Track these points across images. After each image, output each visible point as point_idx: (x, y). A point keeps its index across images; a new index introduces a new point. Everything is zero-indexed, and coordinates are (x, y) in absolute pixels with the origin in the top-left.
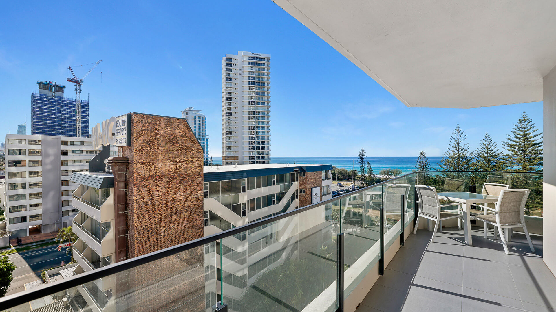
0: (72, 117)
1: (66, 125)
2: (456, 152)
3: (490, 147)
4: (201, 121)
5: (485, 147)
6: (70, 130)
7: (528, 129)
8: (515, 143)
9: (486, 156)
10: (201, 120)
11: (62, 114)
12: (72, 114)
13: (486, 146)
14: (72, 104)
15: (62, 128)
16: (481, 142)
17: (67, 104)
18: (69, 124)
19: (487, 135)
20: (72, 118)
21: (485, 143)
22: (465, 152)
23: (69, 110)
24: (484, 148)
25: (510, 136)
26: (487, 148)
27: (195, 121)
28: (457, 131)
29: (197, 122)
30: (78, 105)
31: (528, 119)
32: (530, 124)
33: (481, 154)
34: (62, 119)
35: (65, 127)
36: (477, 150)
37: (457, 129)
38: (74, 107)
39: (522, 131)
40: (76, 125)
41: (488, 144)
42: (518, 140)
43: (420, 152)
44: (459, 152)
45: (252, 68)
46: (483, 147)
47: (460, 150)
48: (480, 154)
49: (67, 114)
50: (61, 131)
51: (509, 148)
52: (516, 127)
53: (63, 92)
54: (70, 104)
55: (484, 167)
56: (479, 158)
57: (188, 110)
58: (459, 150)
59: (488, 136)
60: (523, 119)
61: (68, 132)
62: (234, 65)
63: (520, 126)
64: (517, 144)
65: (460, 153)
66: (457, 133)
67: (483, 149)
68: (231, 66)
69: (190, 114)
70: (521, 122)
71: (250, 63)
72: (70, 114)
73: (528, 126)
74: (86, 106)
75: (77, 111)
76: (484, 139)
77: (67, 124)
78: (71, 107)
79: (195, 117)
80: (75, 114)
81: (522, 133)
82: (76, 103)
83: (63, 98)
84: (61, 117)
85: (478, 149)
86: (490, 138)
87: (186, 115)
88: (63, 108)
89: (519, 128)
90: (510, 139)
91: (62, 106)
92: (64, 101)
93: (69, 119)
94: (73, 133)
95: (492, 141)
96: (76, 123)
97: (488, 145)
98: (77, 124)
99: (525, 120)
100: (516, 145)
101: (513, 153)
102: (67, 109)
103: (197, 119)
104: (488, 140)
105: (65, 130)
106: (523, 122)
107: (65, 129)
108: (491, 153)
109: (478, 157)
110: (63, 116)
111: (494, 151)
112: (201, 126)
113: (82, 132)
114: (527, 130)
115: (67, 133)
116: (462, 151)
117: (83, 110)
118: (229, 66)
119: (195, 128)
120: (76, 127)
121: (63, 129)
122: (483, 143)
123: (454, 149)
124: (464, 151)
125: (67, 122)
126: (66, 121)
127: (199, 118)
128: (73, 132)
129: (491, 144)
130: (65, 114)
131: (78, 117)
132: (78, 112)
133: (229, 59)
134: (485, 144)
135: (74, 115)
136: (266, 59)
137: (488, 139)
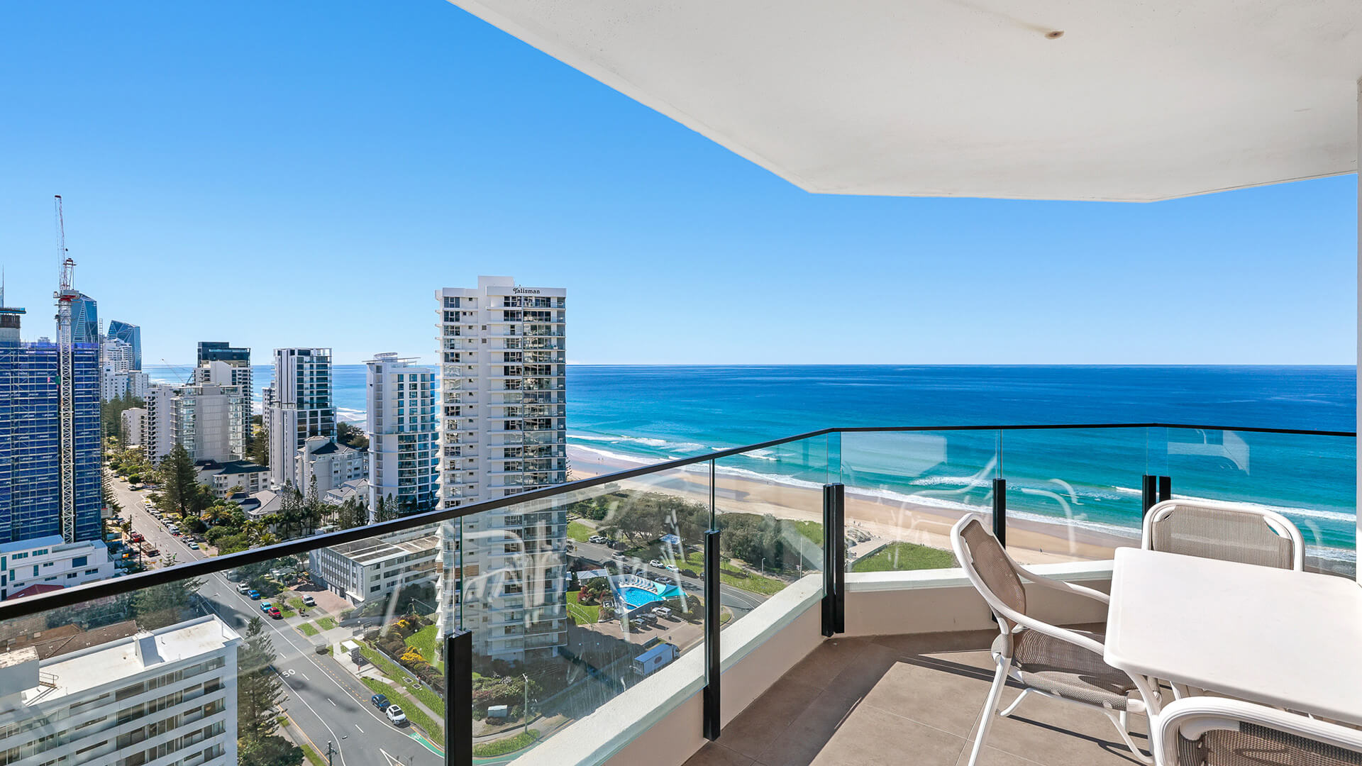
0: (47, 392)
1: (27, 418)
4: (419, 387)
6: (39, 429)
10: (419, 382)
11: (16, 388)
12: (45, 387)
14: (45, 359)
15: (15, 428)
17: (31, 359)
18: (38, 415)
20: (47, 396)
23: (37, 375)
27: (401, 387)
29: (406, 391)
30: (66, 360)
34: (16, 402)
35: (26, 423)
38: (51, 366)
40: (60, 414)
45: (513, 327)
49: (32, 388)
50: (12, 437)
53: (18, 327)
54: (38, 359)
57: (383, 360)
61: (32, 437)
62: (467, 314)
68: (458, 320)
69: (387, 368)
71: (509, 315)
72: (38, 387)
74: (89, 359)
75: (62, 376)
77: (29, 415)
78: (44, 366)
79: (401, 377)
80: (55, 385)
82: (59, 354)
83: (17, 344)
84: (12, 397)
87: (378, 372)
88: (17, 372)
91: (16, 367)
92: (23, 352)
93: (37, 400)
94: (50, 438)
96: (60, 410)
98: (62, 412)
102: (32, 373)
103: (407, 382)
105: (25, 432)
107: (24, 430)
110: (17, 393)
112: (419, 399)
113: (78, 432)
115: (31, 439)
117: (82, 371)
118: (452, 320)
119: (403, 406)
120: (60, 419)
121: (17, 431)
125: (32, 409)
126: (27, 408)
127: (414, 377)
128: (50, 434)
130: (25, 387)
131: (66, 390)
132: (64, 379)
133: (452, 299)
135: (52, 387)
136: (554, 302)
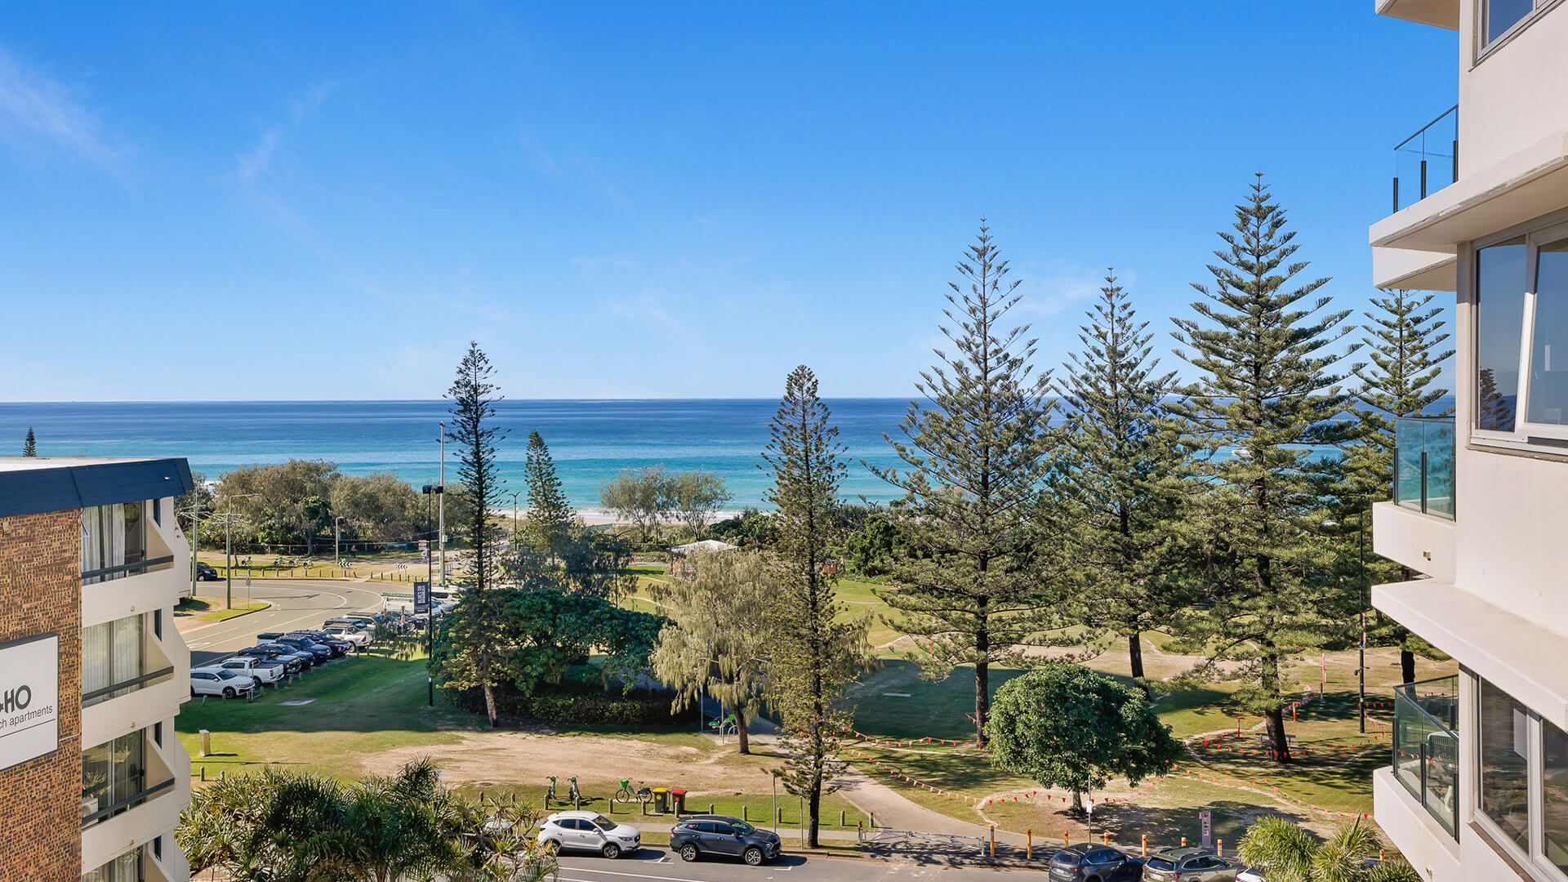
2: (975, 371)
3: (1127, 350)
5: (1103, 350)
7: (1272, 256)
8: (1221, 328)
9: (1109, 392)
13: (1110, 340)
16: (1089, 325)
19: (1114, 285)
21: (1105, 327)
22: (1017, 374)
24: (1099, 353)
25: (1202, 290)
26: (1115, 354)
28: (982, 253)
31: (1272, 209)
32: (1280, 232)
33: (1086, 386)
36: (1071, 362)
37: (980, 245)
39: (1249, 268)
41: (1118, 330)
42: (1233, 313)
43: (791, 370)
44: (986, 373)
46: (1094, 349)
47: (991, 362)
48: (1083, 382)
51: (1198, 354)
52: (1227, 248)
55: (1100, 454)
56: (1077, 404)
58: (985, 360)
59: (1118, 289)
60: (1252, 206)
63: (1243, 244)
64: (1233, 331)
65: (991, 376)
66: (977, 267)
67: (1095, 356)
70: (1245, 221)
73: (1270, 243)
76: (1101, 303)
81: (1248, 278)
85: (1074, 357)
86: (1125, 301)
89: (1237, 250)
90: (1202, 309)
95: (1131, 314)
97: (1116, 336)
99: (1261, 213)
100: (1225, 339)
101: (1213, 377)
104: (1116, 312)
106: (1254, 220)
108: (1131, 380)
109: (1076, 397)
111: (1140, 369)
114: (1271, 265)
116: (1003, 369)
122: (1097, 328)
123: (965, 357)
124: (1010, 368)
129: (1130, 333)
134: (1103, 330)
137: (1118, 303)
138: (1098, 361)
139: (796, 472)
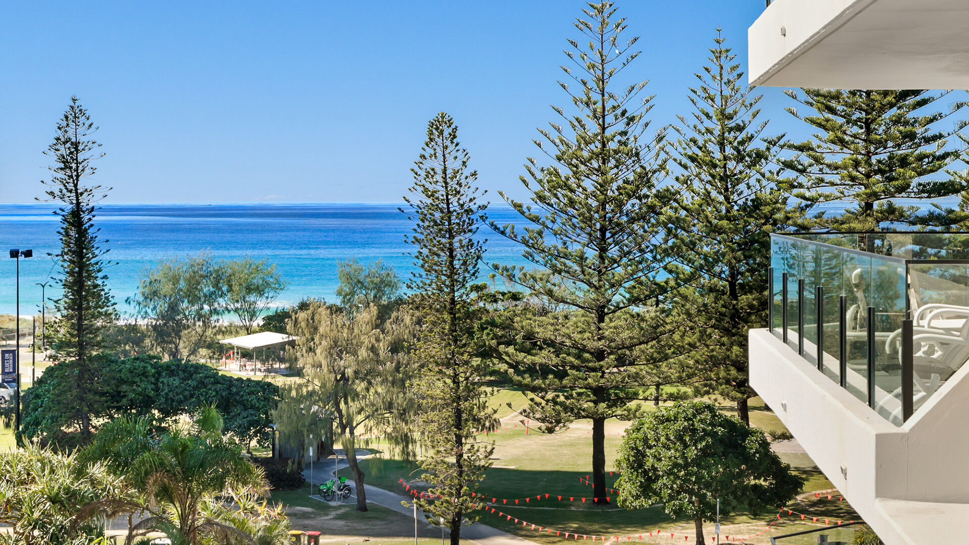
2: (593, 127)
5: (712, 112)
9: (718, 155)
13: (718, 100)
19: (723, 47)
21: (714, 88)
22: (635, 130)
24: (708, 116)
26: (725, 116)
41: (727, 91)
43: (432, 117)
44: (604, 129)
47: (609, 119)
58: (604, 117)
59: (727, 51)
65: (608, 133)
66: (595, 25)
67: (704, 117)
86: (733, 63)
97: (725, 99)
108: (739, 143)
109: (684, 160)
111: (749, 130)
116: (621, 126)
123: (585, 114)
124: (628, 124)
129: (738, 95)
134: (712, 94)
138: (708, 124)
139: (438, 215)
